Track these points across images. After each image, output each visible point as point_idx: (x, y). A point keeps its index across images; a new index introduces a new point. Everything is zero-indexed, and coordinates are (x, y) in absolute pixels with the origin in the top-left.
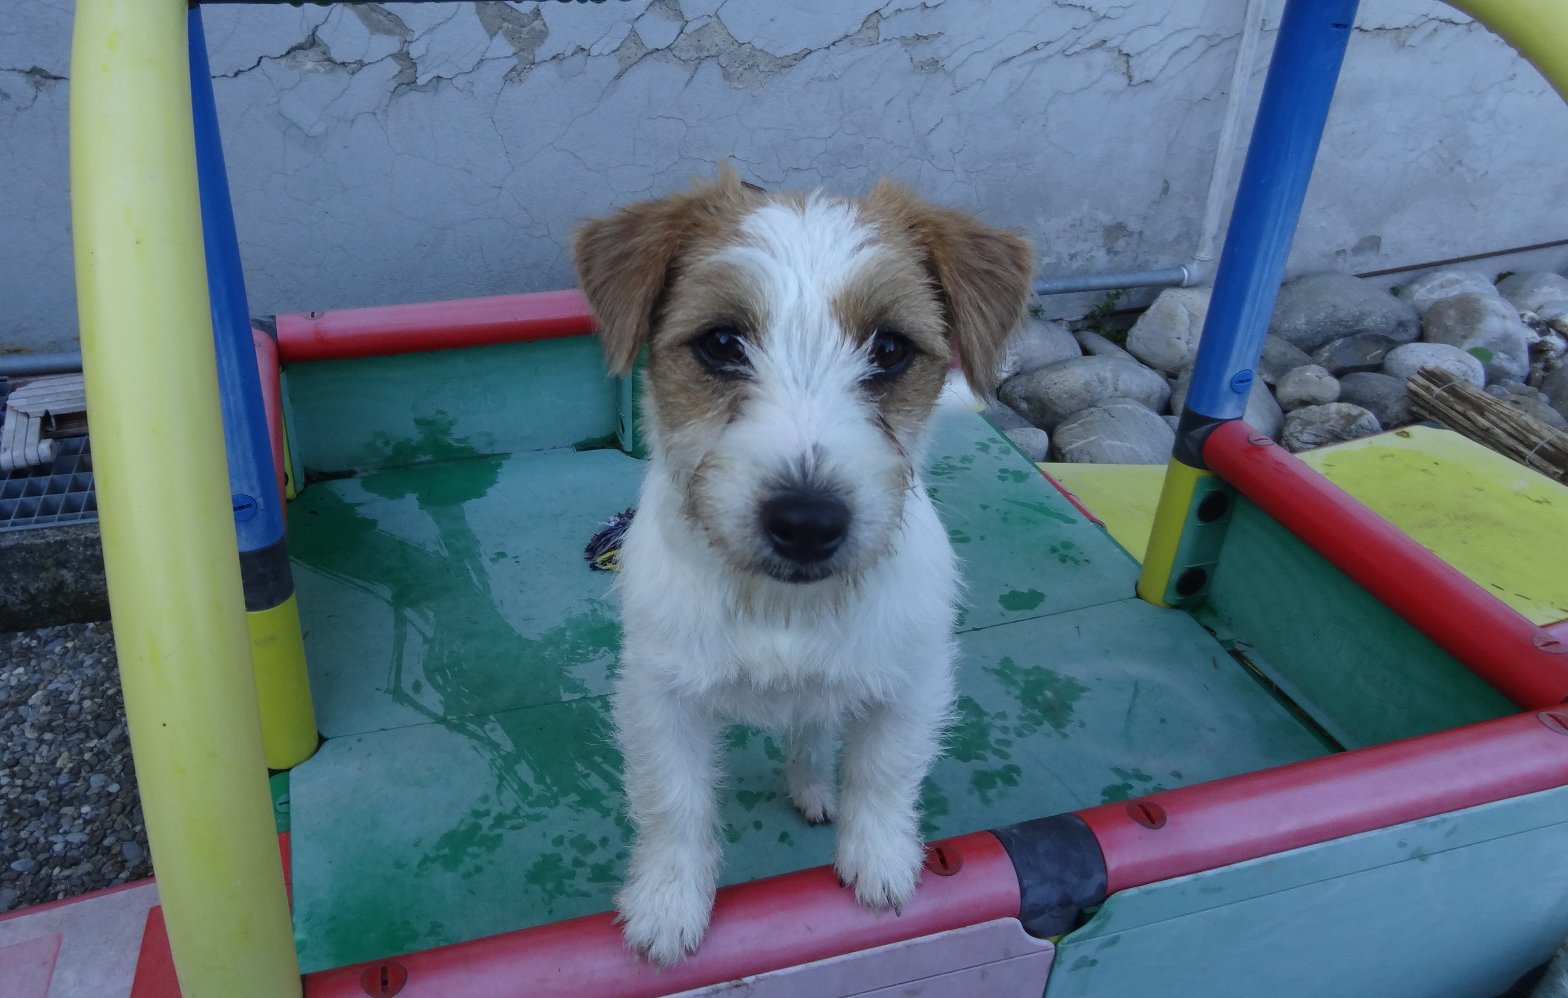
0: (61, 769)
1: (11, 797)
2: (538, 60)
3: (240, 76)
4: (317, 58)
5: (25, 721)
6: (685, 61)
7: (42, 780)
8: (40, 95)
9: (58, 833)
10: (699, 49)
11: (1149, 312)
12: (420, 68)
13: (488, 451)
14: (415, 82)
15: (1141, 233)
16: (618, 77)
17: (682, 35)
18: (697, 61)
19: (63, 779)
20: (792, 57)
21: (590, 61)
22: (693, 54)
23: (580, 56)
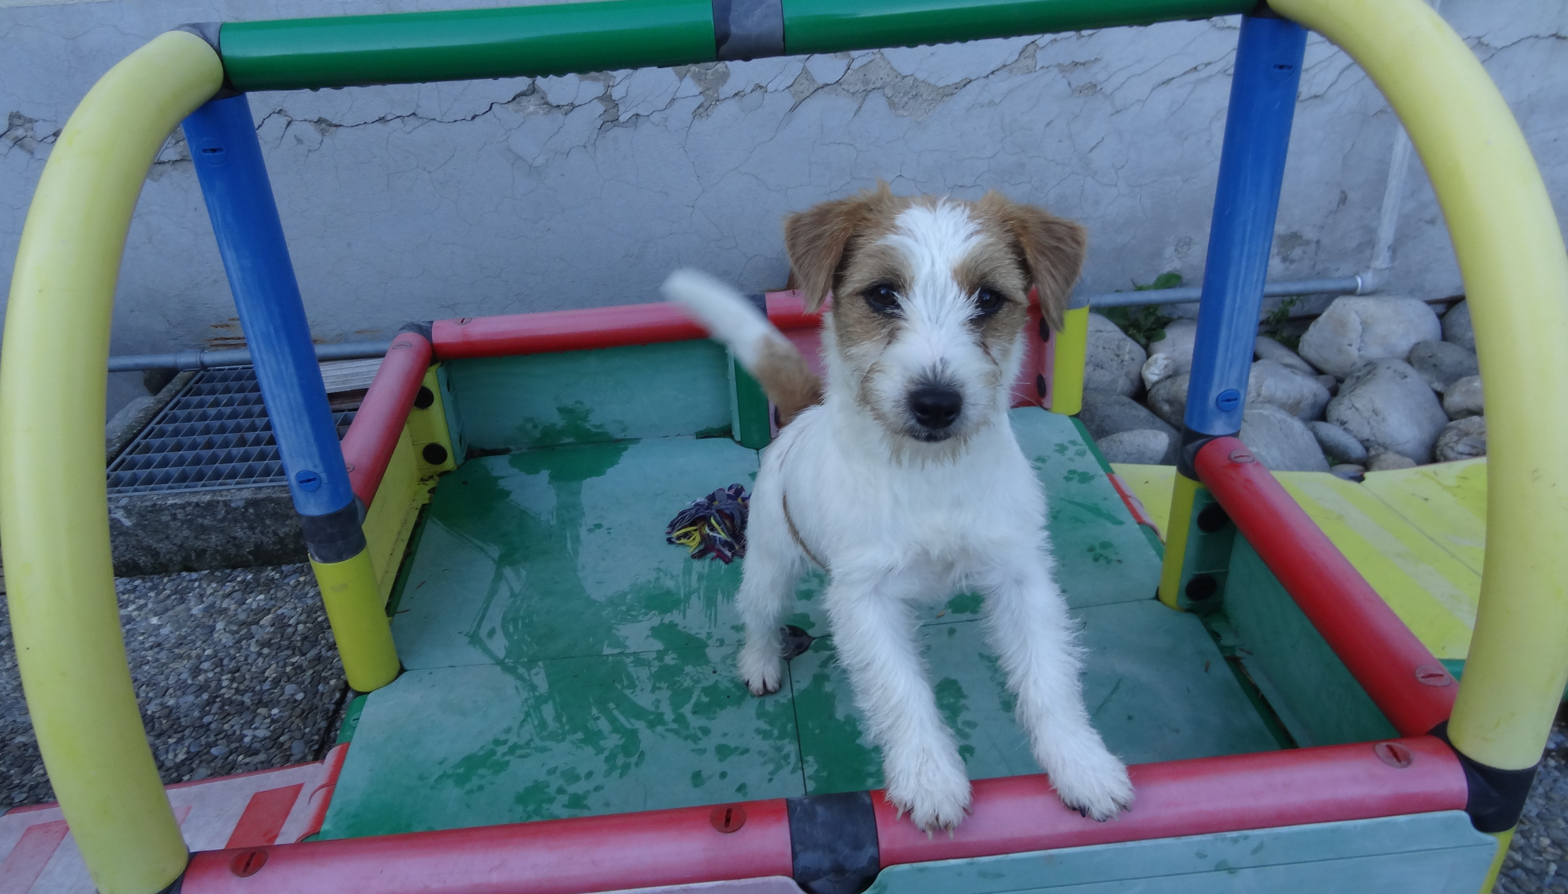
0: (267, 678)
1: (226, 696)
2: (722, 97)
3: (476, 119)
4: (537, 102)
5: (253, 637)
6: (853, 94)
7: (252, 685)
8: (326, 140)
9: (250, 728)
10: (866, 82)
11: (1321, 319)
12: (622, 108)
13: (621, 436)
14: (617, 119)
15: (1318, 242)
16: (793, 109)
17: (849, 71)
18: (864, 93)
19: (266, 686)
20: (954, 86)
21: (767, 96)
22: (860, 87)
23: (758, 93)
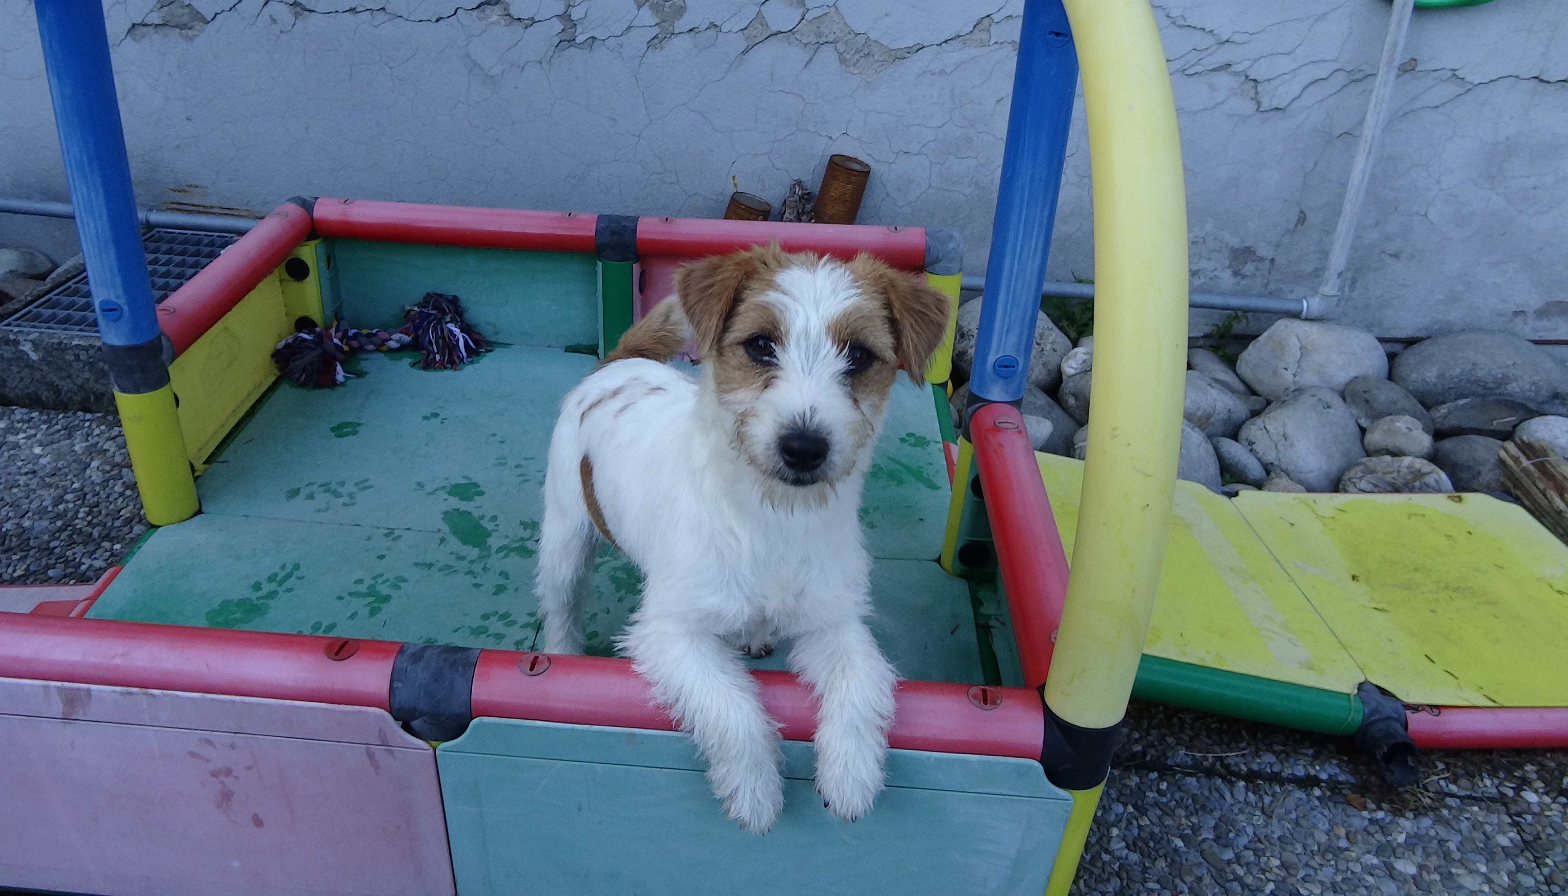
2: (677, 31)
3: (441, 22)
4: (500, 13)
6: (806, 45)
10: (819, 35)
12: (579, 29)
14: (574, 40)
15: (1272, 260)
16: (745, 52)
17: (803, 21)
18: (817, 45)
20: (906, 50)
21: (720, 35)
22: (813, 39)
23: (712, 32)
